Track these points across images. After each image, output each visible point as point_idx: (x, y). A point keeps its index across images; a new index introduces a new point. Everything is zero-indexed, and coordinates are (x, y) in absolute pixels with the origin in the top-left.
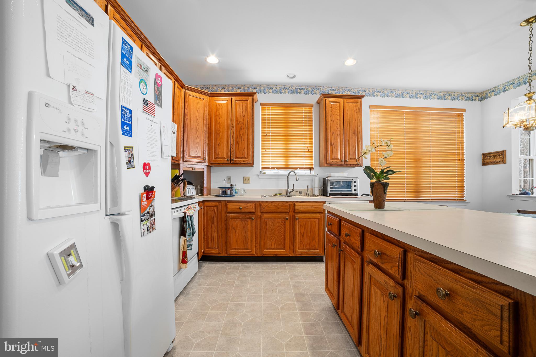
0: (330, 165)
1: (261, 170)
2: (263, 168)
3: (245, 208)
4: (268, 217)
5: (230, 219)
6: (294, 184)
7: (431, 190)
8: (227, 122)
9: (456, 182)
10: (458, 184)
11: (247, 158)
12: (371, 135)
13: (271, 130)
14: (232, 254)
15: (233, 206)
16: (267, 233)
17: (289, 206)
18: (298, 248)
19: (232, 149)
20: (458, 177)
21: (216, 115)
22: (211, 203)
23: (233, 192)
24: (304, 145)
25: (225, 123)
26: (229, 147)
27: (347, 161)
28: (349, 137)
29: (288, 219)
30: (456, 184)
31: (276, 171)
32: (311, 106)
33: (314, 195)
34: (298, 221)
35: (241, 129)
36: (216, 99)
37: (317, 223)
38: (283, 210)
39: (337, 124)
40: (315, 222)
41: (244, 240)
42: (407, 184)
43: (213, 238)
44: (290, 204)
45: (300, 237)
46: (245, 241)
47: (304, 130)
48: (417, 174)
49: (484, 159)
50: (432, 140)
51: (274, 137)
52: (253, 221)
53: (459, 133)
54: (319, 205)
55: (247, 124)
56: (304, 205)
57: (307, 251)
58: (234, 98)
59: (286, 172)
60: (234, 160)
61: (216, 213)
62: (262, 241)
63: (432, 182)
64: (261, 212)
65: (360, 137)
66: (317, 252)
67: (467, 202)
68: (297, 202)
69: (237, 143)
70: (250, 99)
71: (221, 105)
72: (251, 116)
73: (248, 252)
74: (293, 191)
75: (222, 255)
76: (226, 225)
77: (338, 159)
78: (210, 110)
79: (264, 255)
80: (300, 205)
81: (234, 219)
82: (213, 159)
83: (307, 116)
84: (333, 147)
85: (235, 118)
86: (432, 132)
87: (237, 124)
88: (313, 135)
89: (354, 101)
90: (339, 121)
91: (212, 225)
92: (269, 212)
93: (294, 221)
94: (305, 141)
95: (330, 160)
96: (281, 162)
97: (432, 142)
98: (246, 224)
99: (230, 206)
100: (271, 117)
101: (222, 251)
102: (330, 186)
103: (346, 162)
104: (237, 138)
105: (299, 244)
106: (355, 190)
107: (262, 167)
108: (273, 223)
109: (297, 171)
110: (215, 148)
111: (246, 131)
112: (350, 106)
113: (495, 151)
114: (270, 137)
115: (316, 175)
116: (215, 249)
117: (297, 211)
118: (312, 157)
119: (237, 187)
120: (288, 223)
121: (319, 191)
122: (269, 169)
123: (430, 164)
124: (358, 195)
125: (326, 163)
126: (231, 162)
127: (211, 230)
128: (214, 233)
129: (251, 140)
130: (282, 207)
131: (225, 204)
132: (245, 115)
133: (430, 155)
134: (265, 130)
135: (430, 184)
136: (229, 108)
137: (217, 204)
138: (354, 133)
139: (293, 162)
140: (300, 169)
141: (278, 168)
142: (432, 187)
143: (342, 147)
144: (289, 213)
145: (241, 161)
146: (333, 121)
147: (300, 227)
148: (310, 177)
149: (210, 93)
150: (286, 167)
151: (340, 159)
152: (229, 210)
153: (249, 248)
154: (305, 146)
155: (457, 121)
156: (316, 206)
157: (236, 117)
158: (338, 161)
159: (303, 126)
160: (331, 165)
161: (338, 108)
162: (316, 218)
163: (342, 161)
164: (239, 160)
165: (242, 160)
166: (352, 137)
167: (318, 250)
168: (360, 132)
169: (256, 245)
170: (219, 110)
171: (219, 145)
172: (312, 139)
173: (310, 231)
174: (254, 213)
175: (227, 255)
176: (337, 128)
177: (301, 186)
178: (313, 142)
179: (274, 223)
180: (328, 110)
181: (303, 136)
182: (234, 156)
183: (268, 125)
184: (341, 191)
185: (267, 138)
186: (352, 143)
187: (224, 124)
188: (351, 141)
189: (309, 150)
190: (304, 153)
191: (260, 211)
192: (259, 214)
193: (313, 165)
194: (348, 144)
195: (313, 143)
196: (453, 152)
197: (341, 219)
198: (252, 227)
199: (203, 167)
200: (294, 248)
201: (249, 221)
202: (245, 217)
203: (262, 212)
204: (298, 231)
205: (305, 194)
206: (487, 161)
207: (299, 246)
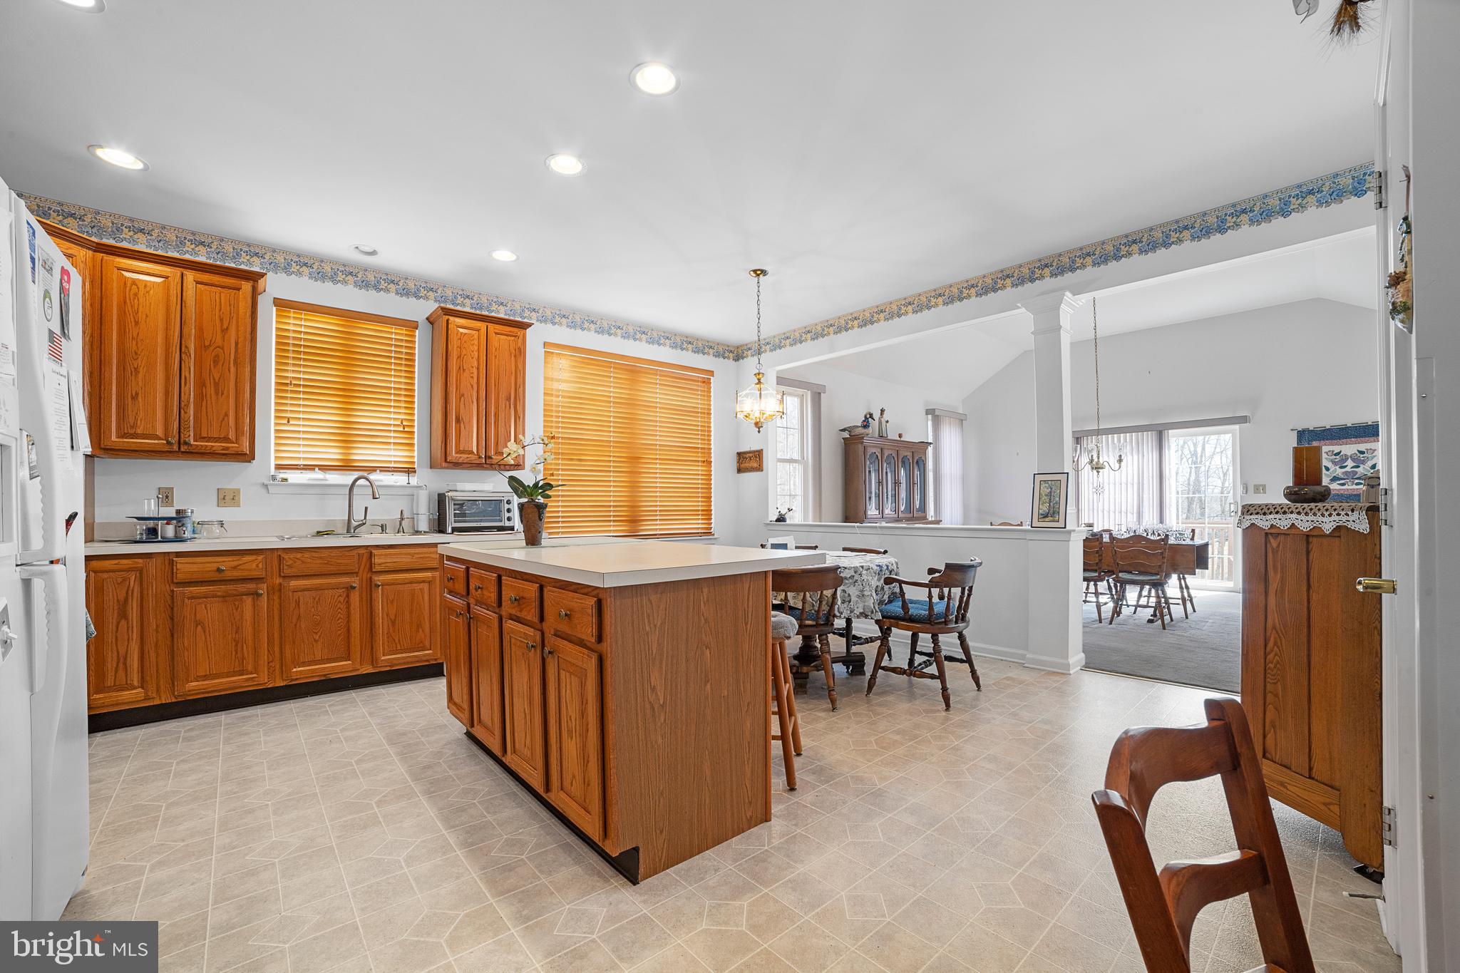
0: (454, 465)
1: (273, 471)
2: (279, 467)
3: (235, 568)
4: (302, 587)
5: (186, 600)
6: (366, 508)
7: (658, 518)
8: (167, 338)
9: (699, 501)
10: (702, 506)
11: (234, 440)
12: (545, 405)
13: (304, 372)
14: (191, 693)
15: (195, 566)
16: (300, 626)
17: (356, 557)
18: (383, 652)
19: (185, 413)
20: (702, 493)
21: (122, 314)
22: (116, 561)
23: (184, 529)
24: (392, 416)
25: (159, 340)
26: (173, 406)
27: (492, 458)
28: (497, 408)
29: (355, 588)
30: (698, 506)
31: (318, 475)
32: (413, 325)
33: (417, 532)
34: (380, 591)
35: (216, 362)
36: (121, 266)
37: (426, 591)
38: (342, 568)
39: (472, 377)
40: (422, 590)
41: (233, 649)
42: (614, 506)
43: (122, 660)
44: (360, 552)
45: (386, 627)
46: (236, 653)
47: (394, 380)
48: (634, 486)
49: (738, 462)
50: (660, 422)
51: (312, 389)
52: (260, 598)
53: (704, 413)
54: (431, 553)
55: (236, 352)
56: (395, 554)
57: (404, 655)
58: (190, 276)
59: (347, 478)
60: (192, 442)
61: (136, 590)
62: (287, 647)
63: (660, 501)
64: (282, 574)
65: (520, 409)
66: (428, 655)
67: (715, 536)
68: (378, 547)
69: (203, 400)
70: (247, 286)
71: (141, 287)
72: (249, 330)
73: (247, 680)
74: (364, 524)
75: (157, 702)
76: (172, 619)
77: (472, 452)
78: (98, 292)
79: (292, 680)
80: (386, 555)
81: (200, 601)
82: (114, 438)
83: (402, 349)
84: (462, 425)
85: (193, 331)
86: (660, 408)
87: (202, 347)
88: (416, 394)
89: (510, 332)
90: (475, 371)
91: (118, 624)
92: (306, 576)
93: (371, 591)
94: (395, 407)
95: (453, 455)
96: (332, 454)
97: (660, 426)
98: (237, 609)
99: (183, 566)
100: (305, 340)
101: (158, 690)
102: (455, 510)
103: (490, 460)
104: (201, 384)
105: (386, 643)
106: (509, 519)
107: (276, 465)
108: (317, 599)
109: (373, 477)
110: (122, 408)
111: (233, 369)
112: (501, 341)
113: (752, 449)
114: (301, 389)
115: (420, 487)
116: (129, 690)
117: (377, 568)
118: (412, 445)
119: (197, 517)
120: (355, 598)
121: (429, 523)
122: (298, 469)
123: (657, 469)
124: (516, 530)
125: (446, 461)
126: (182, 450)
127: (116, 637)
128: (126, 643)
129: (247, 395)
130: (339, 561)
131: (167, 562)
132: (227, 328)
133: (657, 450)
134: (287, 371)
135: (656, 506)
136: (174, 300)
137: (138, 563)
138: (509, 399)
139: (363, 454)
140: (381, 471)
141: (323, 468)
142: (660, 511)
143: (482, 429)
144: (357, 573)
145: (214, 449)
146: (464, 370)
147: (385, 604)
148: (408, 491)
149: (97, 244)
150: (346, 466)
151: (475, 452)
152: (181, 577)
153: (250, 668)
154: (395, 419)
155: (701, 391)
156: (422, 556)
157: (200, 330)
158: (473, 458)
159: (390, 370)
160: (457, 465)
161: (476, 342)
162: (424, 582)
163: (480, 457)
164: (210, 444)
165: (219, 444)
167: (431, 652)
168: (521, 398)
169: (271, 660)
170: (136, 301)
171: (135, 398)
172: (413, 402)
173: (411, 612)
174: (263, 578)
175: (174, 700)
176: (472, 386)
177: (386, 511)
178: (414, 411)
179: (319, 599)
180: (452, 343)
181: (390, 394)
182: (192, 434)
183: (294, 358)
184: (481, 521)
185: (292, 392)
186: (503, 421)
187: (156, 342)
188: (502, 416)
189: (404, 429)
190: (392, 434)
191: (280, 574)
192: (278, 582)
193: (414, 462)
194: (495, 423)
195: (416, 412)
196: (695, 448)
197: (469, 565)
198: (258, 615)
200: (373, 654)
201: (248, 601)
202: (235, 592)
203: (284, 577)
204: (381, 615)
205: (394, 530)
206: (742, 466)
207: (386, 647)
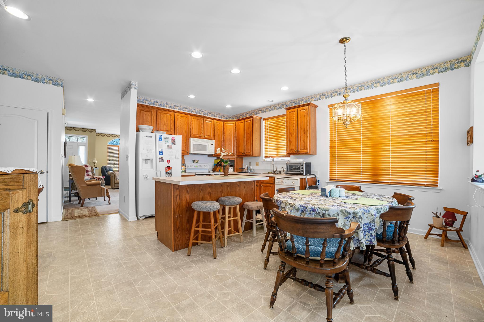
166: (303, 134)
199: (234, 158)
